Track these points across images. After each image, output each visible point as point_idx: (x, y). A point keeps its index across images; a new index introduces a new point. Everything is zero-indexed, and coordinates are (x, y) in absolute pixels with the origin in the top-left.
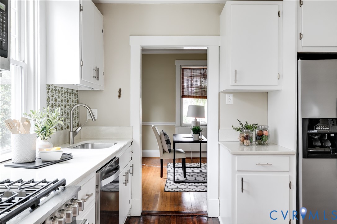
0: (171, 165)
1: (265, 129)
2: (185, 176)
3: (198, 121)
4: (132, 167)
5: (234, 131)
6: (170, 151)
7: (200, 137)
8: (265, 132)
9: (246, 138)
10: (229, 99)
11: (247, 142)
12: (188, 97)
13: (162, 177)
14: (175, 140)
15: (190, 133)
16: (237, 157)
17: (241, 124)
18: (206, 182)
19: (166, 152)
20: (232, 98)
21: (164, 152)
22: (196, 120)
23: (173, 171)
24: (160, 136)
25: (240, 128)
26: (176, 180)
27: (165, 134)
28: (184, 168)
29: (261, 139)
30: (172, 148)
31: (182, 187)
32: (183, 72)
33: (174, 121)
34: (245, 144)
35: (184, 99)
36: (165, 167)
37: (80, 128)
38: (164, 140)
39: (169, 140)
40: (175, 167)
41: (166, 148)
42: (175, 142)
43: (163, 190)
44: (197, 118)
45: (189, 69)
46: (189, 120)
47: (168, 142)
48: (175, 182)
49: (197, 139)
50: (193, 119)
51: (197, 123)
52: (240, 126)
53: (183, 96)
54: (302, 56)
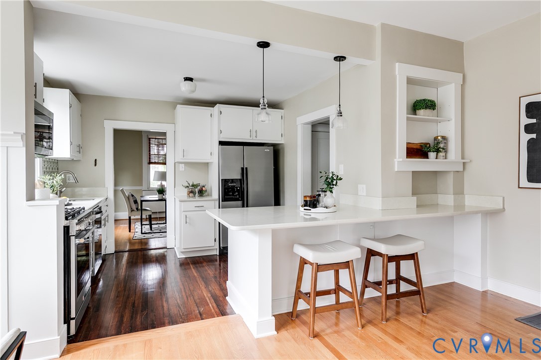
0: (139, 224)
1: (204, 186)
2: (151, 230)
3: (163, 184)
4: (108, 216)
5: (184, 188)
6: (137, 209)
7: (164, 197)
8: (204, 189)
9: (192, 192)
10: (182, 167)
11: (191, 195)
12: (155, 163)
13: (130, 231)
14: (142, 199)
15: (157, 195)
16: (183, 203)
17: (189, 184)
18: (166, 232)
19: (133, 210)
20: (184, 166)
21: (132, 210)
22: (161, 183)
23: (140, 227)
24: (128, 198)
25: (188, 186)
26: (143, 232)
27: (132, 196)
28: (151, 225)
29: (201, 193)
30: (139, 208)
31: (147, 236)
32: (150, 141)
33: (141, 185)
34: (191, 196)
35: (151, 165)
36: (132, 225)
37: (65, 188)
38: (132, 200)
39: (136, 200)
40: (142, 225)
41: (134, 207)
42: (142, 201)
43: (132, 239)
44: (162, 182)
45: (156, 139)
46: (155, 184)
47: (136, 202)
48: (142, 233)
49: (161, 198)
50: (159, 183)
51: (162, 186)
52: (188, 185)
53: (150, 163)
54: (222, 143)
